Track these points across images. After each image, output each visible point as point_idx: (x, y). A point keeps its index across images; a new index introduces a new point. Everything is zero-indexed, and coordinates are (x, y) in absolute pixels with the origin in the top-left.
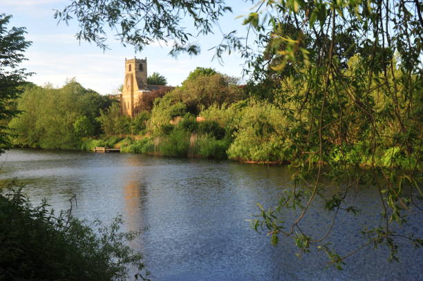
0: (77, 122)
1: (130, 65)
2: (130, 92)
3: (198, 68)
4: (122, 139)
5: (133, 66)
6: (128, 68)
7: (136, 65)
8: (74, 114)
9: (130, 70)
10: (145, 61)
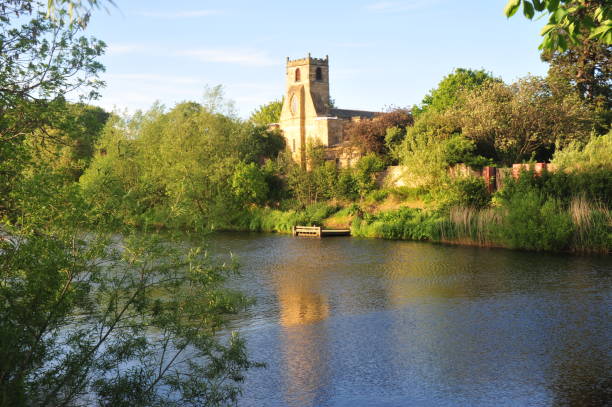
0: (237, 174)
1: (297, 71)
2: (298, 121)
3: (460, 70)
4: (338, 209)
5: (305, 72)
6: (294, 76)
7: (310, 70)
8: (229, 161)
9: (297, 79)
10: (325, 63)
